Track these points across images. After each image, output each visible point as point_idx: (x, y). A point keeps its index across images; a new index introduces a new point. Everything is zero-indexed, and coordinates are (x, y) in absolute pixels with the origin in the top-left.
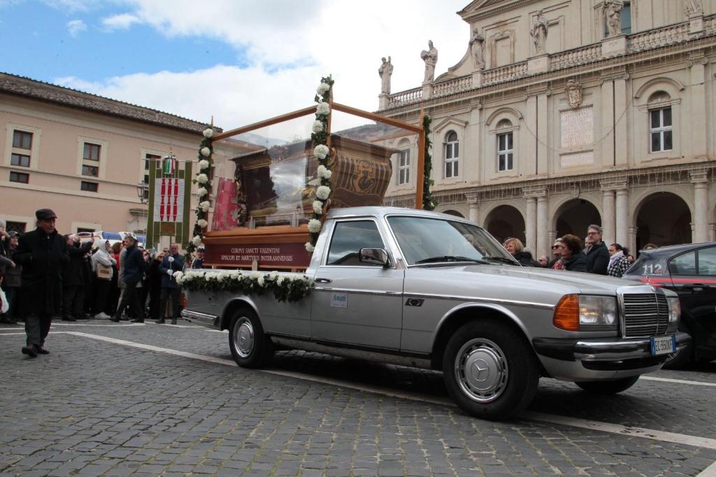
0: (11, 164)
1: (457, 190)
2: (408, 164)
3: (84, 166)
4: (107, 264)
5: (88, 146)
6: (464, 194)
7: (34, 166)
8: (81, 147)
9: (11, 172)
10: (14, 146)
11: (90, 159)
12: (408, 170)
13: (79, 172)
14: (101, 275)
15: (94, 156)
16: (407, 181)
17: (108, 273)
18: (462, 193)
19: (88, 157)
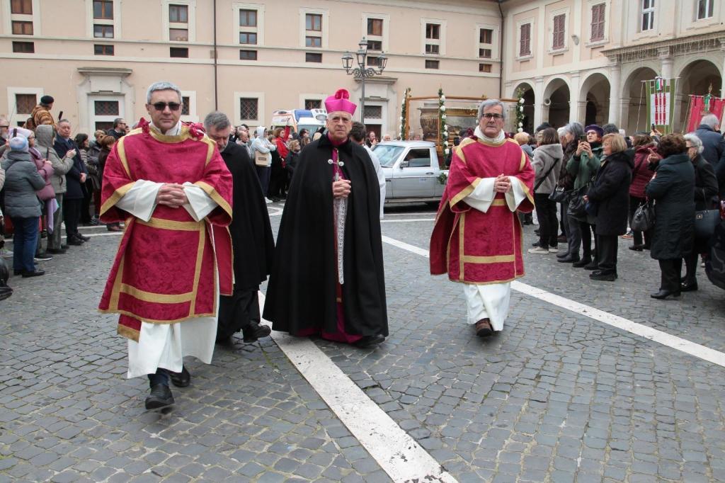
0: (241, 43)
1: (708, 34)
2: (653, 6)
3: (307, 37)
4: (265, 151)
5: (310, 17)
6: (717, 40)
7: (261, 42)
8: (303, 17)
9: (241, 51)
10: (241, 25)
11: (313, 30)
12: (652, 13)
13: (302, 44)
14: (258, 162)
15: (316, 26)
16: (652, 27)
17: (265, 159)
18: (715, 38)
19: (310, 28)
